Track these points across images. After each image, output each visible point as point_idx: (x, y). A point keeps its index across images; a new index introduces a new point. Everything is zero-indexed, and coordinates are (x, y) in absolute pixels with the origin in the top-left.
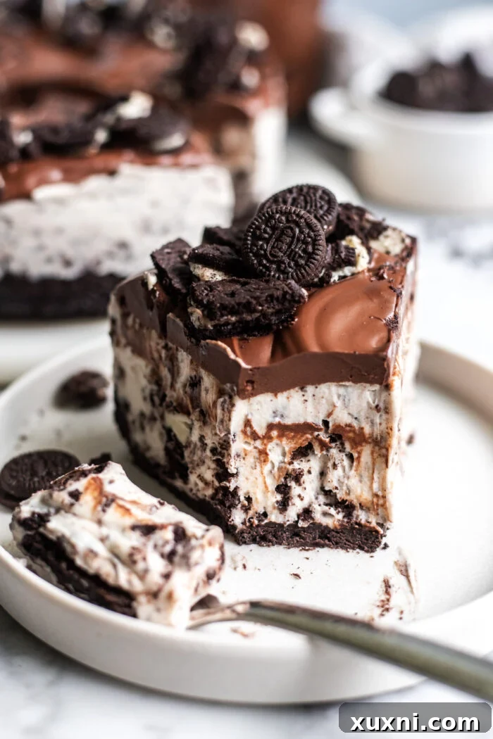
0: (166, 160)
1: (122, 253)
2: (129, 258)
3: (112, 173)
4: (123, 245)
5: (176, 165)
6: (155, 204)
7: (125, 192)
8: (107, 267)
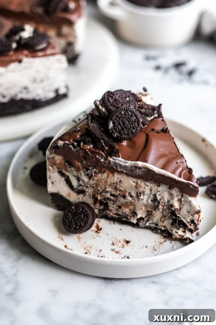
0: (40, 54)
1: (25, 91)
2: (28, 92)
3: (20, 61)
4: (26, 88)
5: (45, 55)
6: (37, 72)
7: (25, 69)
8: (20, 96)
